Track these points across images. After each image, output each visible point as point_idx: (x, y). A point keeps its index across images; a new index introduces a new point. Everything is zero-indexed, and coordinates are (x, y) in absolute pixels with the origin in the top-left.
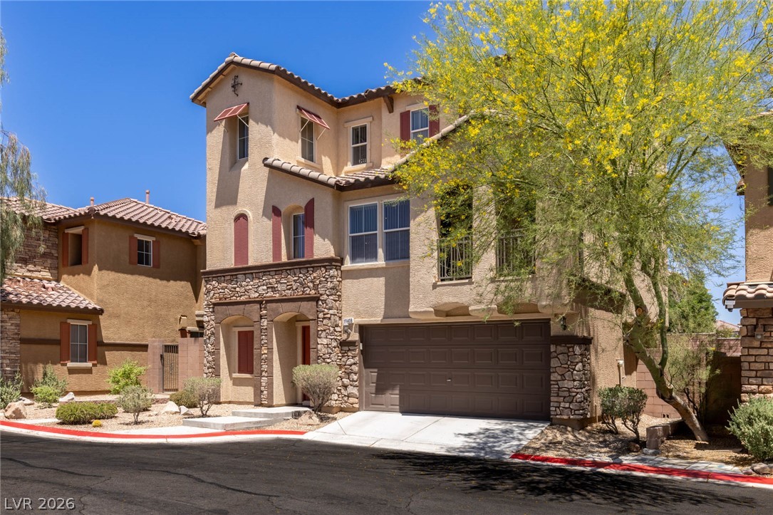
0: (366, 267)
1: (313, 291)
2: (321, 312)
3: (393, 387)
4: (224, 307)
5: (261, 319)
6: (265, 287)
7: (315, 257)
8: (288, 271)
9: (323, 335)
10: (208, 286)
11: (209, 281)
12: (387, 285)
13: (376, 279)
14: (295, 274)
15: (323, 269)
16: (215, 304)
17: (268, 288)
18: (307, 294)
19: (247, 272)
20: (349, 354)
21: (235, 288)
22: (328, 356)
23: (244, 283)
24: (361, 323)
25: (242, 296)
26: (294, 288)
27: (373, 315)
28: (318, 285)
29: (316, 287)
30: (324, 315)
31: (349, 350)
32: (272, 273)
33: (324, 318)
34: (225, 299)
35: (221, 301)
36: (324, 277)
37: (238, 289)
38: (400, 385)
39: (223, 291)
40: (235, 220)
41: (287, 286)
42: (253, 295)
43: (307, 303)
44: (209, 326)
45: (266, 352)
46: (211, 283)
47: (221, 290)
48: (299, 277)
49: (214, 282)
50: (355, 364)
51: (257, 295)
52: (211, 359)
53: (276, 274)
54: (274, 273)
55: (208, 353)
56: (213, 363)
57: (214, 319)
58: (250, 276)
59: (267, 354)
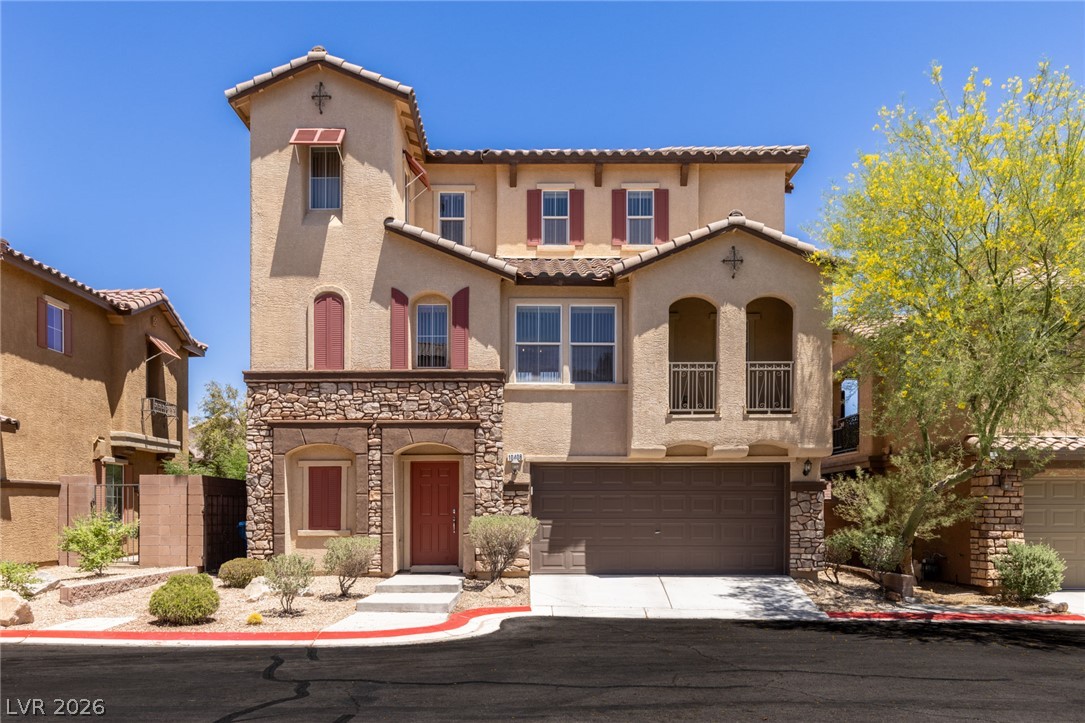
0: (544, 388)
1: (467, 415)
2: (481, 444)
3: (576, 543)
4: (295, 430)
5: (369, 450)
6: (377, 405)
7: (470, 369)
8: (423, 385)
9: (485, 475)
10: (258, 396)
11: (260, 388)
12: (574, 413)
13: (558, 404)
14: (435, 390)
15: (485, 386)
16: (272, 426)
17: (381, 406)
18: (456, 418)
19: (342, 380)
20: (517, 500)
22: (492, 504)
23: (333, 396)
24: (535, 461)
25: (330, 414)
26: (434, 408)
27: (552, 451)
28: (476, 407)
29: (473, 410)
30: (486, 448)
31: (517, 495)
32: (389, 385)
33: (486, 452)
34: (295, 417)
35: (286, 421)
36: (487, 397)
37: (321, 404)
38: (587, 541)
40: (315, 300)
41: (420, 405)
42: (353, 415)
43: (457, 430)
44: (259, 458)
45: (379, 498)
46: (265, 392)
47: (285, 404)
48: (442, 394)
49: (271, 391)
50: (524, 514)
51: (360, 415)
52: (262, 508)
53: (398, 387)
54: (395, 385)
55: (257, 499)
56: (267, 515)
57: (269, 447)
58: (347, 386)
59: (381, 501)
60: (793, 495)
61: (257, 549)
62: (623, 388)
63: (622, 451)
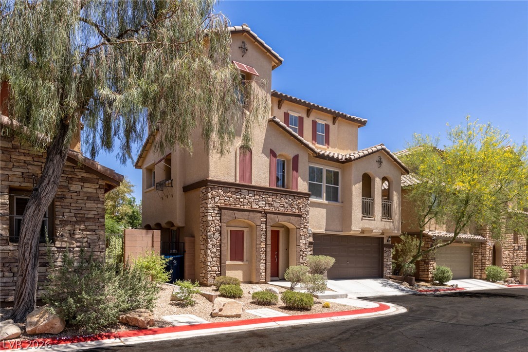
0: (318, 202)
1: (298, 211)
2: (302, 224)
4: (231, 211)
5: (261, 224)
6: (264, 203)
7: (299, 191)
8: (282, 196)
9: (303, 237)
10: (214, 193)
11: (215, 188)
12: (327, 213)
13: (322, 209)
14: (286, 198)
15: (304, 199)
16: (220, 209)
17: (266, 203)
18: (293, 212)
19: (251, 189)
20: (310, 249)
21: (239, 199)
22: (306, 250)
23: (247, 196)
24: (315, 232)
25: (245, 205)
26: (286, 207)
27: (320, 228)
28: (301, 208)
29: (299, 209)
30: (304, 226)
31: (310, 247)
32: (269, 194)
33: (304, 228)
34: (230, 205)
35: (226, 206)
36: (304, 204)
37: (242, 200)
39: (228, 199)
40: (240, 148)
41: (281, 204)
42: (255, 206)
43: (294, 217)
44: (214, 224)
45: (264, 246)
46: (217, 191)
47: (226, 198)
48: (289, 201)
49: (220, 191)
50: (311, 254)
51: (258, 207)
52: (215, 250)
53: (272, 196)
54: (271, 194)
55: (213, 245)
56: (218, 254)
57: (219, 219)
58: (253, 192)
59: (266, 248)
60: (385, 249)
61: (212, 271)
62: (342, 204)
63: (341, 230)
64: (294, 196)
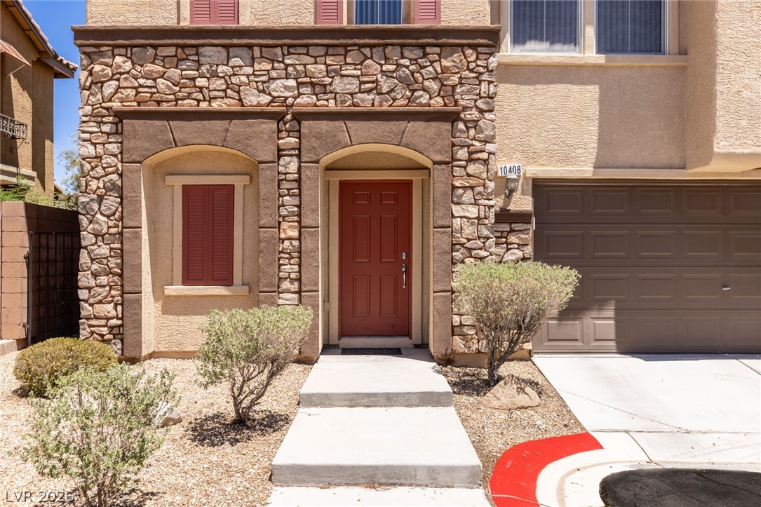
0: (556, 60)
1: (439, 100)
2: (462, 147)
3: (601, 304)
4: (158, 123)
5: (279, 157)
6: (292, 83)
7: (444, 25)
8: (367, 51)
9: (468, 197)
10: (97, 68)
11: (101, 54)
12: (603, 101)
13: (576, 88)
14: (386, 59)
15: (469, 52)
16: (120, 116)
17: (299, 84)
18: (420, 105)
19: (236, 42)
20: (512, 239)
21: (193, 79)
22: (479, 243)
23: (221, 69)
24: (541, 176)
25: (215, 98)
26: (385, 89)
27: (567, 160)
28: (454, 87)
29: (448, 91)
30: (470, 153)
31: (512, 231)
32: (313, 51)
33: (470, 160)
34: (159, 103)
35: (143, 108)
36: (472, 71)
37: (201, 82)
38: (617, 300)
39: (149, 83)
41: (362, 83)
42: (253, 99)
43: (422, 124)
44: (99, 170)
45: (295, 234)
46: (109, 61)
47: (142, 81)
48: (398, 65)
49: (118, 59)
50: (524, 259)
51: (265, 99)
52: (104, 250)
53: (326, 54)
54: (322, 51)
55: (96, 236)
56: (113, 262)
57: (116, 151)
58: (245, 52)
59: (299, 239)
61: (96, 318)
62: (680, 61)
63: (677, 161)
64: (423, 47)
